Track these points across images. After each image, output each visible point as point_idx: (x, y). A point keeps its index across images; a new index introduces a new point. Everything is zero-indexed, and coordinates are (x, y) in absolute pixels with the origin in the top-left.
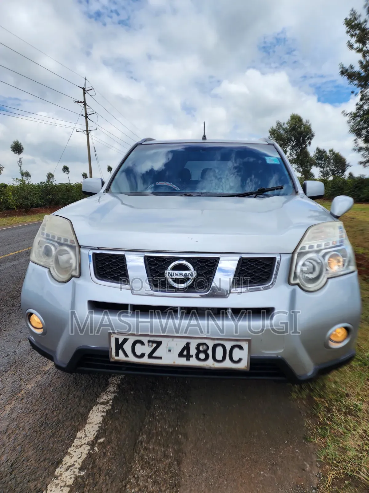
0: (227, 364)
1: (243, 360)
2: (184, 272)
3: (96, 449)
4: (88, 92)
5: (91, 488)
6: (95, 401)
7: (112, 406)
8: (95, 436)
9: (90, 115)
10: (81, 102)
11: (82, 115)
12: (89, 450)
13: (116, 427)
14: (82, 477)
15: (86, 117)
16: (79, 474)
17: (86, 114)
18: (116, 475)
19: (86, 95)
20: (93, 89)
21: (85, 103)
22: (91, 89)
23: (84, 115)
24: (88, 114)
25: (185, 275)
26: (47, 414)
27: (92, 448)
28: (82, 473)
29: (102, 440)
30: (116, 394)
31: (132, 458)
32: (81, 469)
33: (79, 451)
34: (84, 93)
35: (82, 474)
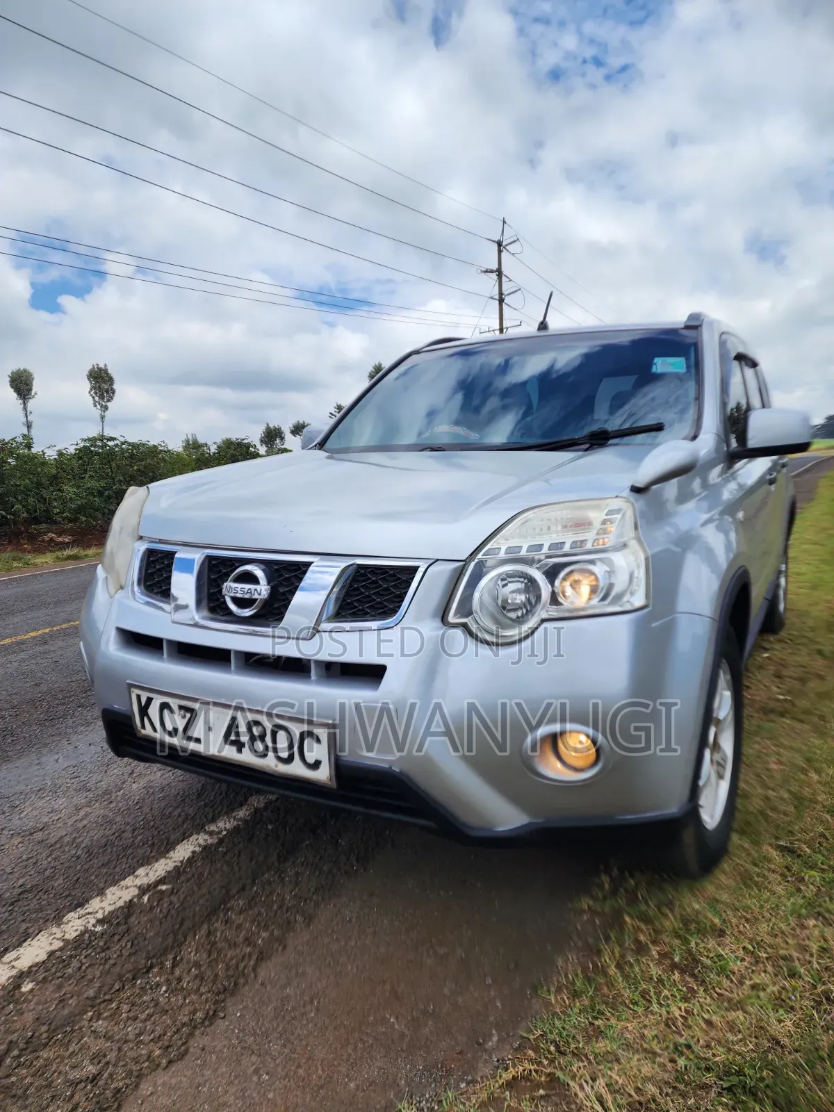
0: (297, 769)
1: (322, 763)
2: (247, 586)
3: (146, 898)
4: (507, 247)
5: (93, 954)
6: (203, 827)
7: (221, 841)
8: (158, 879)
9: (508, 295)
10: (492, 272)
11: (491, 298)
12: (134, 897)
13: (201, 874)
14: (93, 933)
15: (501, 301)
16: (92, 929)
17: (501, 294)
18: (146, 946)
19: (504, 254)
20: (518, 240)
21: (499, 272)
22: (514, 241)
23: (497, 297)
24: (506, 294)
25: (249, 591)
26: (123, 832)
27: (140, 896)
28: (99, 928)
29: (164, 888)
30: (240, 823)
31: (194, 929)
32: (100, 922)
33: (118, 893)
34: (500, 252)
35: (96, 930)
